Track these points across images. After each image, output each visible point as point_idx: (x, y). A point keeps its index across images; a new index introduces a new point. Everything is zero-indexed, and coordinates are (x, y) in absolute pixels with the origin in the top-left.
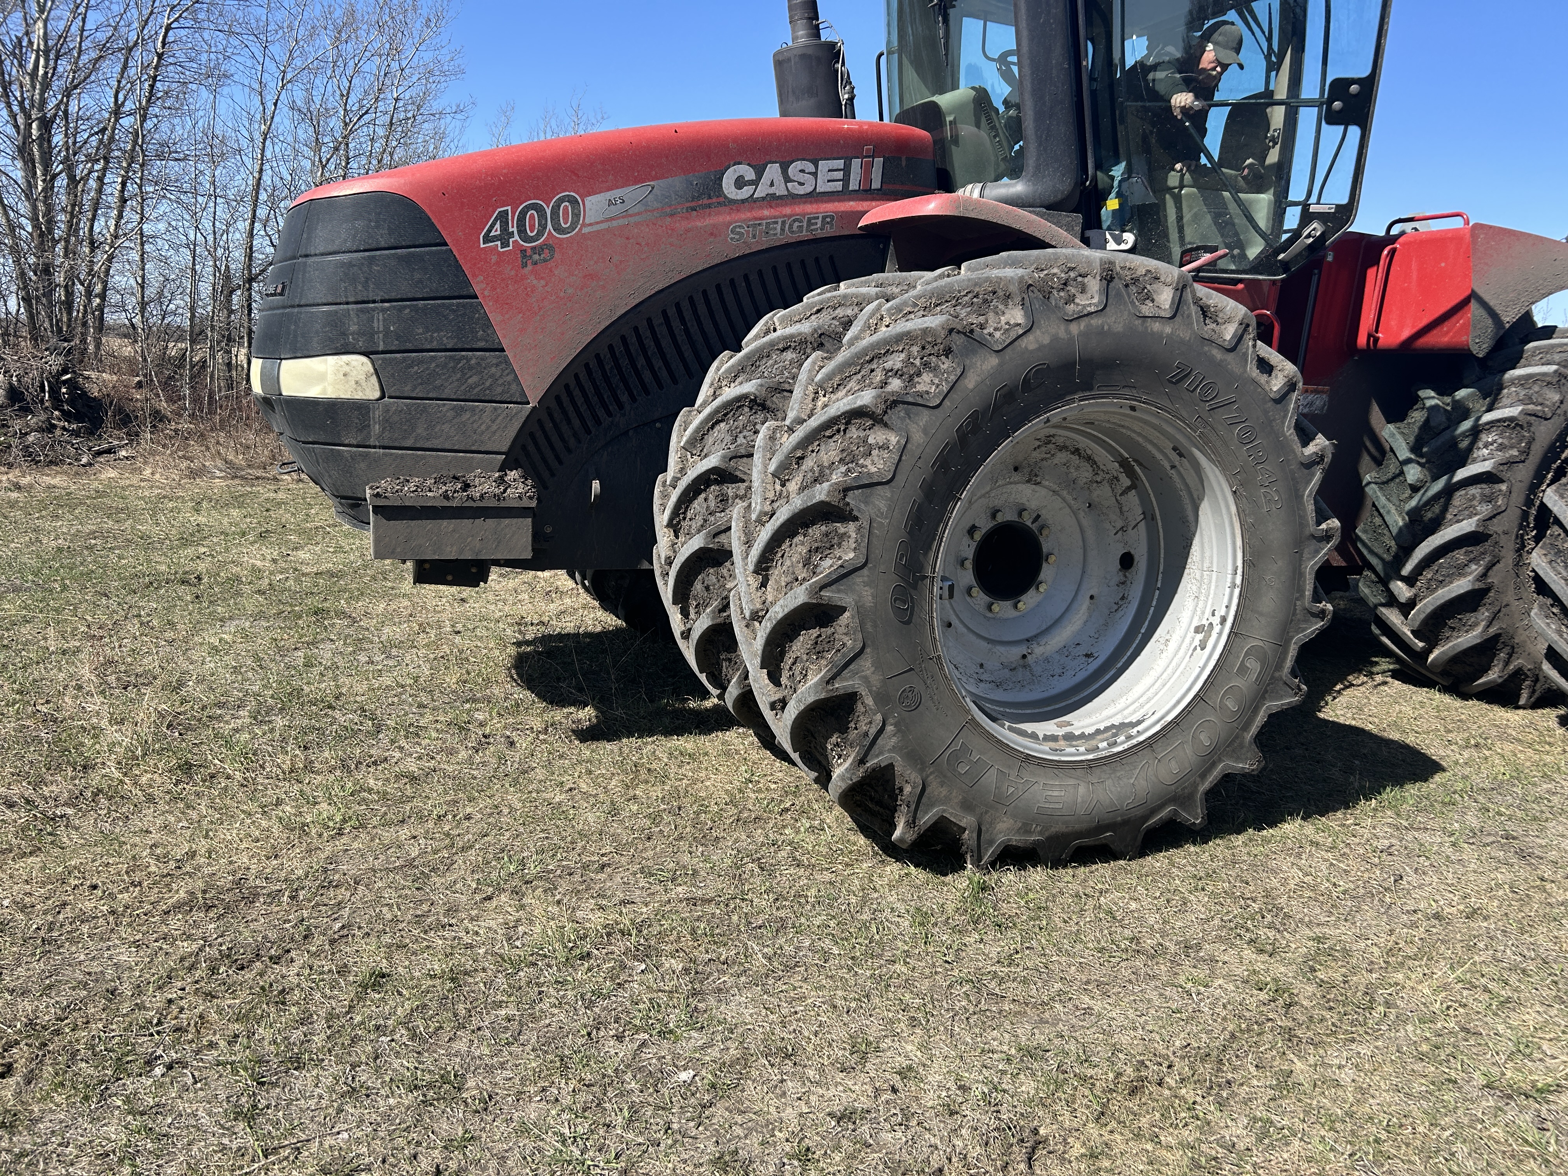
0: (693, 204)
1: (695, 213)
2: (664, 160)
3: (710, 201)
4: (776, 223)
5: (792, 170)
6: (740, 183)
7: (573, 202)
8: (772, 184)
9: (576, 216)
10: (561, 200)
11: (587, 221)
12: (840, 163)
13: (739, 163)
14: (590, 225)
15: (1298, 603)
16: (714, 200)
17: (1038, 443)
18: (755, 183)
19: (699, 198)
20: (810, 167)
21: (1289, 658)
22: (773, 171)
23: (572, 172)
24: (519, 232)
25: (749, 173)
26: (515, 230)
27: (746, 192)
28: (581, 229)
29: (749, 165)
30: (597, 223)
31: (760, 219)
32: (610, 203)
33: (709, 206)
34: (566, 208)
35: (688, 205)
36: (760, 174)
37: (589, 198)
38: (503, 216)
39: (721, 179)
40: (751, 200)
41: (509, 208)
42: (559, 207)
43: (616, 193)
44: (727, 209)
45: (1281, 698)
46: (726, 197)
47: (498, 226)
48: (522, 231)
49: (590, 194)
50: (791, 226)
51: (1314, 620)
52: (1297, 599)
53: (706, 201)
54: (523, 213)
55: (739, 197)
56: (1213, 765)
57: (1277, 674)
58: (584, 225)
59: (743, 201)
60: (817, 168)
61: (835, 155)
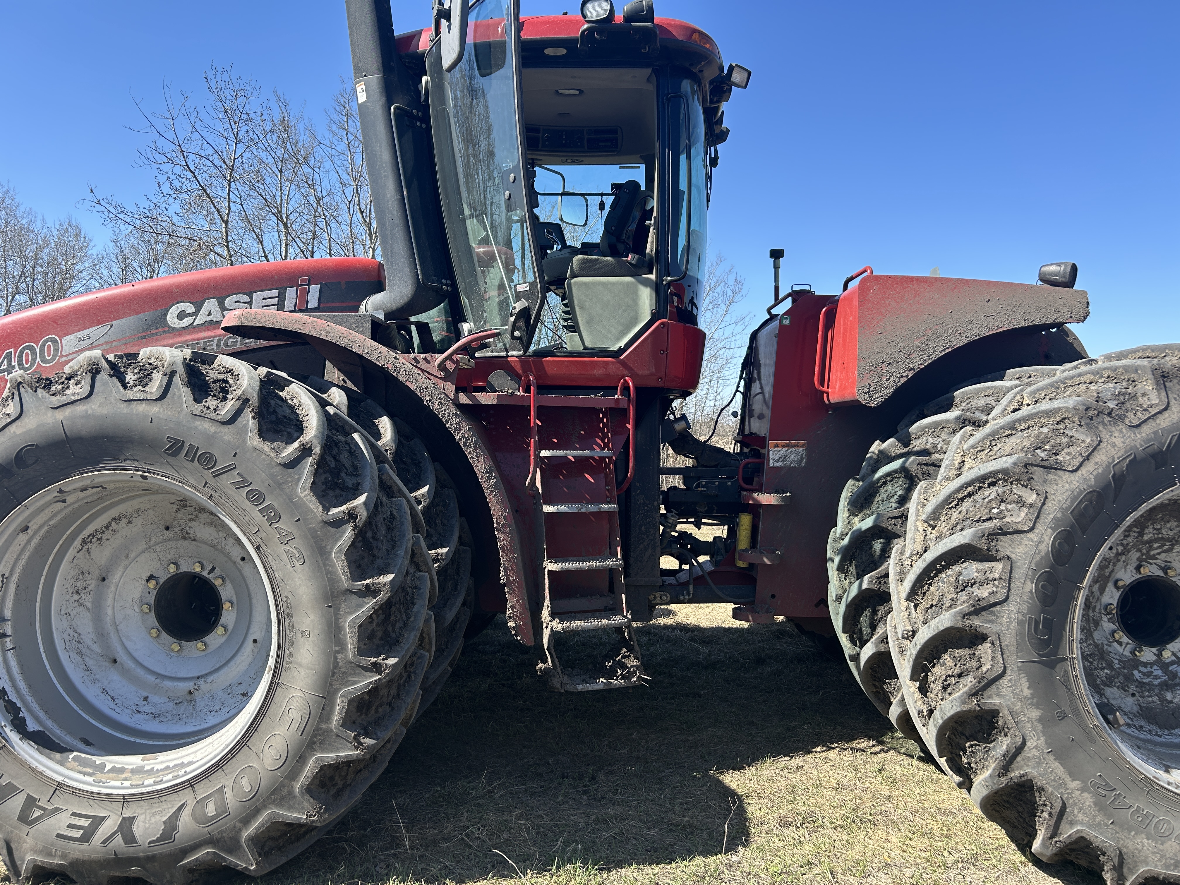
0: (143, 334)
1: (144, 340)
2: (120, 307)
3: (157, 331)
4: (213, 341)
5: (227, 303)
6: (182, 315)
7: (54, 341)
8: (210, 314)
9: (56, 350)
10: (46, 341)
11: (64, 353)
12: (275, 293)
13: (181, 302)
14: (66, 356)
15: (339, 656)
16: (160, 330)
17: (176, 507)
18: (195, 314)
19: (147, 330)
20: (246, 298)
21: (337, 710)
22: (211, 305)
23: (54, 322)
24: (19, 365)
25: (190, 308)
26: (16, 364)
27: (187, 322)
28: (59, 359)
29: (189, 302)
30: (71, 354)
31: (198, 339)
32: (80, 340)
33: (156, 334)
34: (49, 345)
35: (139, 335)
36: (198, 308)
37: (65, 338)
38: (9, 355)
39: (166, 315)
40: (191, 328)
41: (12, 350)
42: (44, 346)
43: (86, 332)
44: (171, 335)
45: (338, 750)
46: (170, 327)
47: (5, 362)
48: (20, 364)
49: (66, 335)
50: (226, 342)
51: (368, 674)
52: (338, 652)
53: (153, 331)
54: (21, 352)
55: (180, 326)
56: (257, 812)
57: (324, 726)
58: (62, 356)
59: (184, 328)
60: (251, 298)
61: (270, 287)
